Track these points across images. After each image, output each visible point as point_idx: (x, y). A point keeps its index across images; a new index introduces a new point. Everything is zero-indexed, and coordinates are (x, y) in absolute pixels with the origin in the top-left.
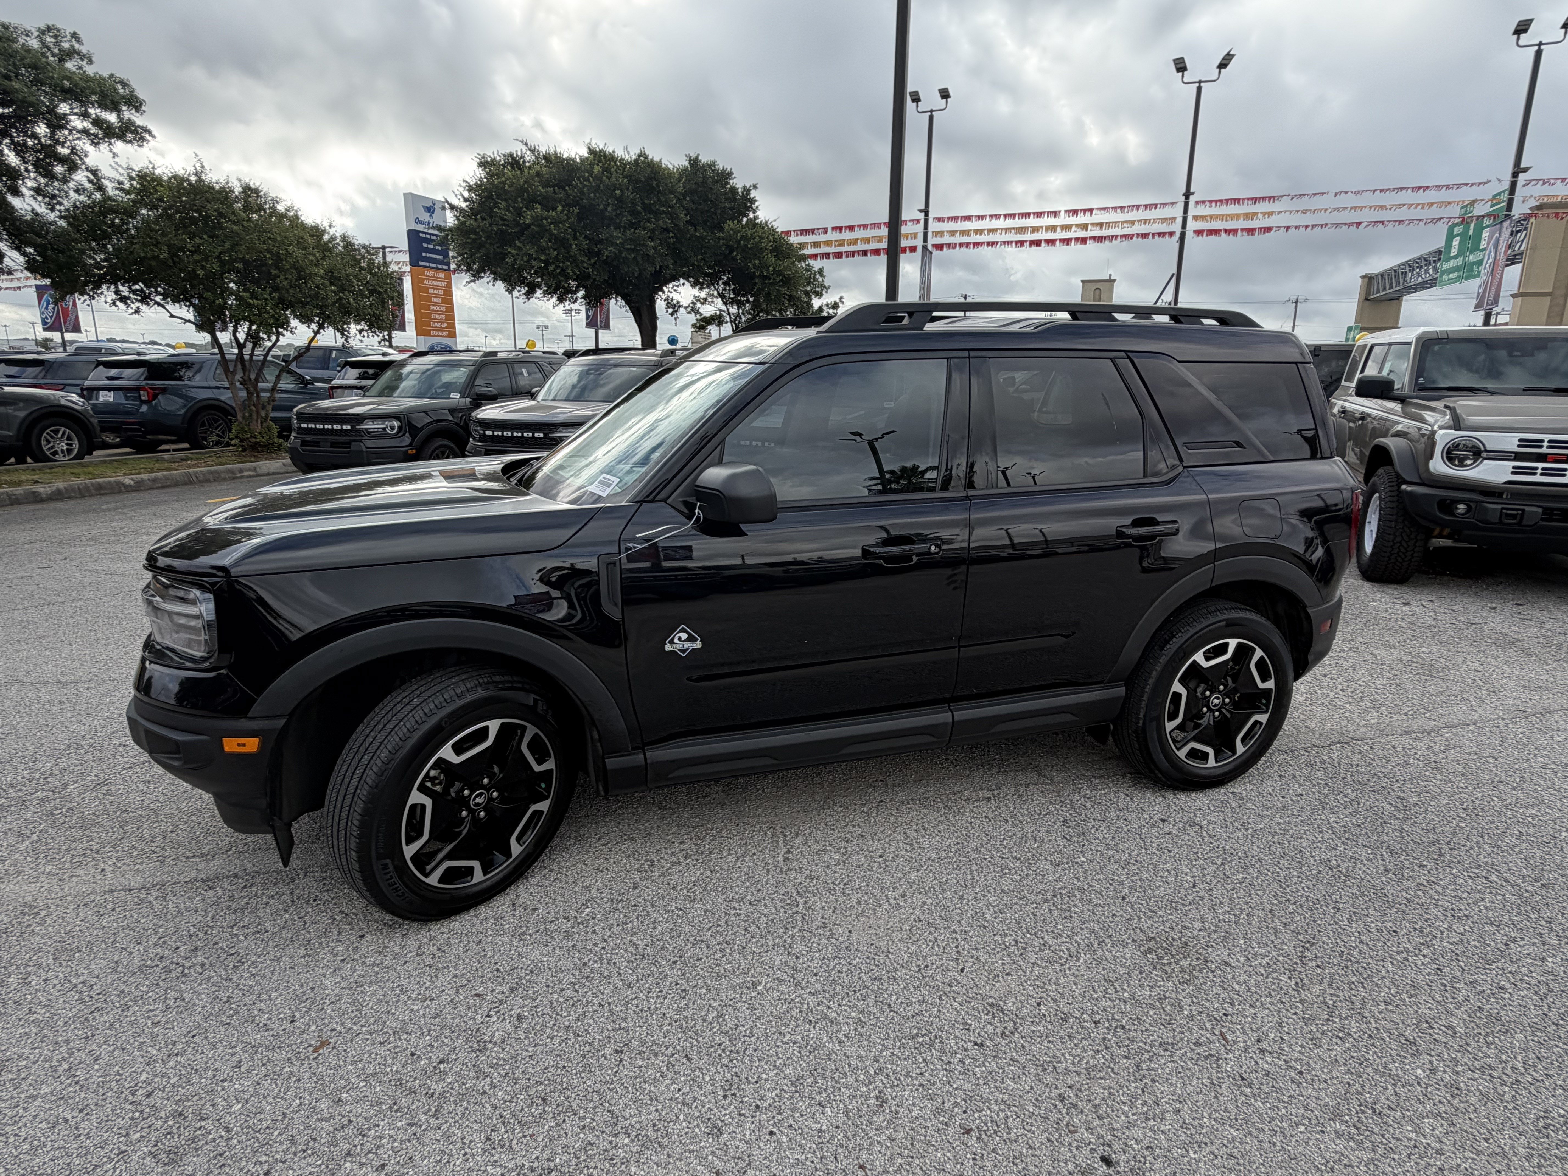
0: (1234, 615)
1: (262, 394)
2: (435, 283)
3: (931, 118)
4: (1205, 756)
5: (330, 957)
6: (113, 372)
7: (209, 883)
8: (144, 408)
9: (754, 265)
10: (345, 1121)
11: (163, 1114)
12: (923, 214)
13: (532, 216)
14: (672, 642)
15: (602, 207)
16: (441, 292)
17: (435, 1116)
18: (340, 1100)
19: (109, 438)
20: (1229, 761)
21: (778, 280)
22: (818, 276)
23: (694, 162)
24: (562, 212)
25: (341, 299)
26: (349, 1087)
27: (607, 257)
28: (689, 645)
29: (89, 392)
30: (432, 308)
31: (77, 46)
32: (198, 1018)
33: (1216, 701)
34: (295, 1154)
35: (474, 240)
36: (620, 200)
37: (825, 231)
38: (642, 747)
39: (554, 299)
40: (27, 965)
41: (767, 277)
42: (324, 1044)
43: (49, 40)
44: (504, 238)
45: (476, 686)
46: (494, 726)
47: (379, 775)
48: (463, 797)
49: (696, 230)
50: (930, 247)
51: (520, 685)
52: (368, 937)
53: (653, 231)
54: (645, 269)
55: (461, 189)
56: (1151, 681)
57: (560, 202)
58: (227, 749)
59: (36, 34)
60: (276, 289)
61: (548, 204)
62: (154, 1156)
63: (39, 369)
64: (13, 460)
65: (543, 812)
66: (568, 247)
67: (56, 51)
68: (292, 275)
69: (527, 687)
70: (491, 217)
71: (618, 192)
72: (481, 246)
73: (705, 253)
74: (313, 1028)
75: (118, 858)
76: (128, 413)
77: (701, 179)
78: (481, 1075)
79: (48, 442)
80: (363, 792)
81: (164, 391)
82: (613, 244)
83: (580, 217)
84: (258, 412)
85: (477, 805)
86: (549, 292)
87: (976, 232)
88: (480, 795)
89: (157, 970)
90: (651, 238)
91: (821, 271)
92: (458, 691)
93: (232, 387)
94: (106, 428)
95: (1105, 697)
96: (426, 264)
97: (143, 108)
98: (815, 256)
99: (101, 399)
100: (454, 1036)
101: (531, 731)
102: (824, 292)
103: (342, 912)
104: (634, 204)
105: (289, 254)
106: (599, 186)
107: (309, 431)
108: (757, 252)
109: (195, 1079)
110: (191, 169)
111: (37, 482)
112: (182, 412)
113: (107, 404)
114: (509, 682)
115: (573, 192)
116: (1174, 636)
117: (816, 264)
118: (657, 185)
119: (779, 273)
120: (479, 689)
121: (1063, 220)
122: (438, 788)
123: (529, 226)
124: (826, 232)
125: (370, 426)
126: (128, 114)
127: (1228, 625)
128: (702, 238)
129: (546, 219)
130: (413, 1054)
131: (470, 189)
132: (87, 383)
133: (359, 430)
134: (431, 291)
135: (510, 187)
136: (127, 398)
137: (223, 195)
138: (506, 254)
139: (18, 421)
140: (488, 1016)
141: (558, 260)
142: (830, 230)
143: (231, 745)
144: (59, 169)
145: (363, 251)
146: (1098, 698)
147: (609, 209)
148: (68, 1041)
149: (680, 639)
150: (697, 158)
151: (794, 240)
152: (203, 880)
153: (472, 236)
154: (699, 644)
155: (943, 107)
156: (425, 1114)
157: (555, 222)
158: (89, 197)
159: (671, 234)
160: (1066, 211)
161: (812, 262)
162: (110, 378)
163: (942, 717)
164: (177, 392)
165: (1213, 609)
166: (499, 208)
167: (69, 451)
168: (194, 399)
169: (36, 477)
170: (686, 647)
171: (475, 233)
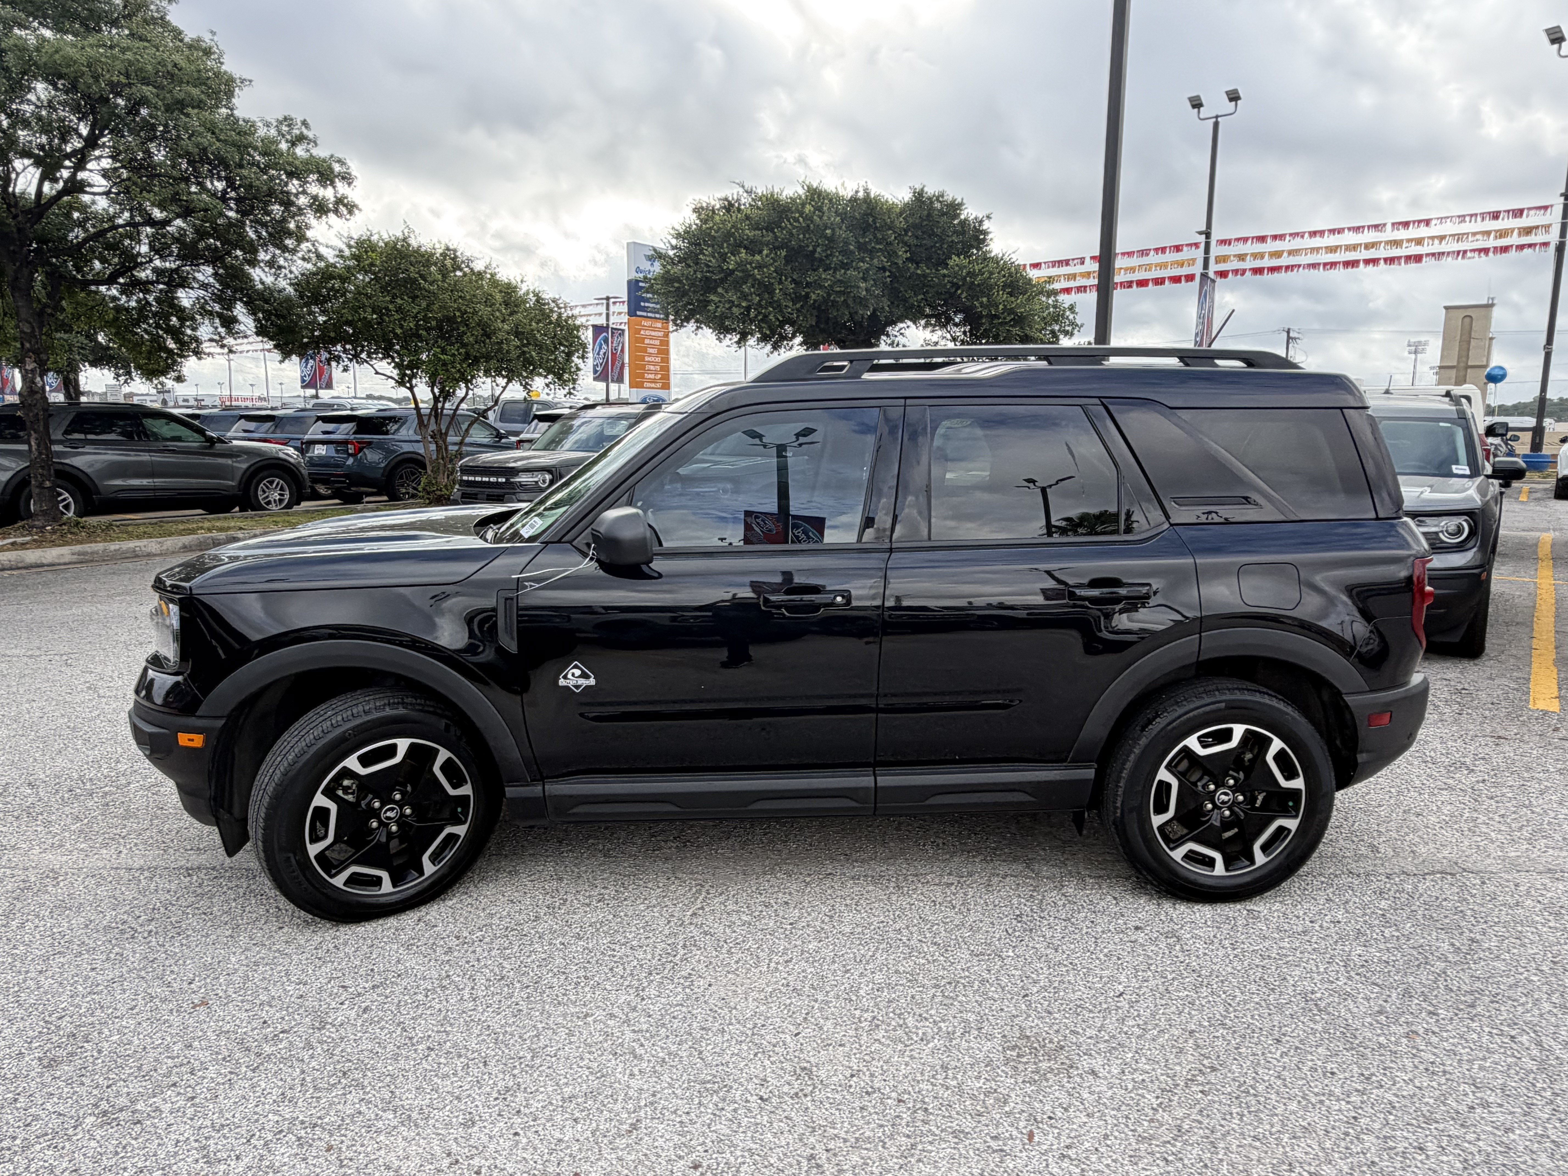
0: (1238, 696)
1: (450, 448)
2: (653, 333)
3: (1216, 125)
4: (1210, 863)
5: (247, 940)
6: (330, 427)
7: (189, 871)
8: (350, 461)
9: (982, 303)
10: (185, 1061)
11: (61, 1033)
12: (1204, 236)
13: (736, 262)
14: (565, 677)
15: (811, 248)
16: (657, 342)
17: (254, 1071)
18: (191, 1046)
19: (322, 490)
20: (1243, 871)
21: (1008, 318)
22: (1068, 313)
23: (919, 195)
24: (767, 256)
25: (524, 353)
26: (204, 1037)
27: (815, 301)
28: (583, 682)
29: (305, 447)
30: (647, 359)
31: (305, 132)
32: (125, 970)
33: (1223, 797)
34: (136, 1077)
35: (678, 288)
36: (831, 239)
37: (1082, 261)
38: (542, 779)
39: (769, 347)
40: (29, 914)
41: (996, 317)
42: (204, 1003)
43: (285, 128)
44: (709, 285)
45: (385, 705)
46: (403, 745)
47: (285, 774)
48: (373, 809)
49: (918, 268)
50: (1211, 275)
51: (431, 709)
52: (285, 930)
53: (867, 270)
54: (856, 313)
55: (670, 237)
56: (1128, 765)
57: (767, 245)
58: (181, 743)
59: (275, 124)
60: (464, 345)
61: (753, 247)
62: (40, 1059)
63: (269, 424)
64: (237, 509)
65: (459, 836)
66: (772, 293)
67: (289, 137)
68: (478, 332)
69: (439, 711)
70: (697, 264)
71: (828, 231)
72: (685, 294)
73: (927, 292)
74: (203, 990)
75: (136, 845)
76: (337, 466)
77: (926, 213)
78: (309, 1046)
79: (264, 492)
80: (270, 789)
81: (369, 444)
82: (821, 287)
83: (788, 260)
84: (445, 466)
85: (388, 818)
86: (764, 339)
87: (1291, 253)
88: (392, 809)
89: (116, 931)
90: (864, 279)
91: (1072, 308)
92: (367, 708)
93: (424, 440)
94: (316, 479)
95: (1068, 778)
96: (644, 314)
97: (354, 183)
98: (1068, 291)
99: (316, 452)
100: (305, 1014)
101: (444, 755)
102: (1076, 332)
103: (277, 907)
104: (846, 243)
105: (475, 313)
106: (808, 226)
107: (469, 484)
108: (985, 288)
109: (98, 1012)
110: (399, 235)
111: (241, 529)
112: (383, 465)
113: (320, 457)
114: (419, 704)
115: (781, 235)
116: (1158, 716)
117: (1065, 300)
118: (874, 222)
119: (1011, 311)
120: (387, 709)
121: (1390, 234)
122: (350, 798)
123: (732, 272)
124: (1083, 263)
125: (524, 478)
126: (342, 188)
127: (1227, 708)
128: (925, 276)
129: (750, 264)
130: (265, 1022)
131: (678, 236)
132: (307, 437)
133: (515, 483)
134: (647, 341)
135: (716, 232)
136: (337, 451)
137: (424, 259)
138: (709, 302)
139: (242, 471)
140: (342, 1004)
141: (761, 306)
142: (1088, 260)
143: (183, 739)
144: (289, 242)
145: (553, 305)
146: (1058, 778)
147: (819, 250)
148: (27, 972)
149: (573, 675)
150: (922, 190)
151: (1034, 274)
152: (187, 869)
153: (676, 285)
154: (592, 681)
155: (1233, 110)
156: (247, 1067)
157: (760, 267)
158: (315, 265)
159: (887, 274)
160: (1393, 224)
161: (1061, 297)
162: (325, 433)
163: (865, 781)
164: (380, 446)
165: (1210, 688)
166: (704, 254)
167: (281, 501)
168: (395, 451)
169: (242, 525)
170: (579, 683)
171: (680, 282)
